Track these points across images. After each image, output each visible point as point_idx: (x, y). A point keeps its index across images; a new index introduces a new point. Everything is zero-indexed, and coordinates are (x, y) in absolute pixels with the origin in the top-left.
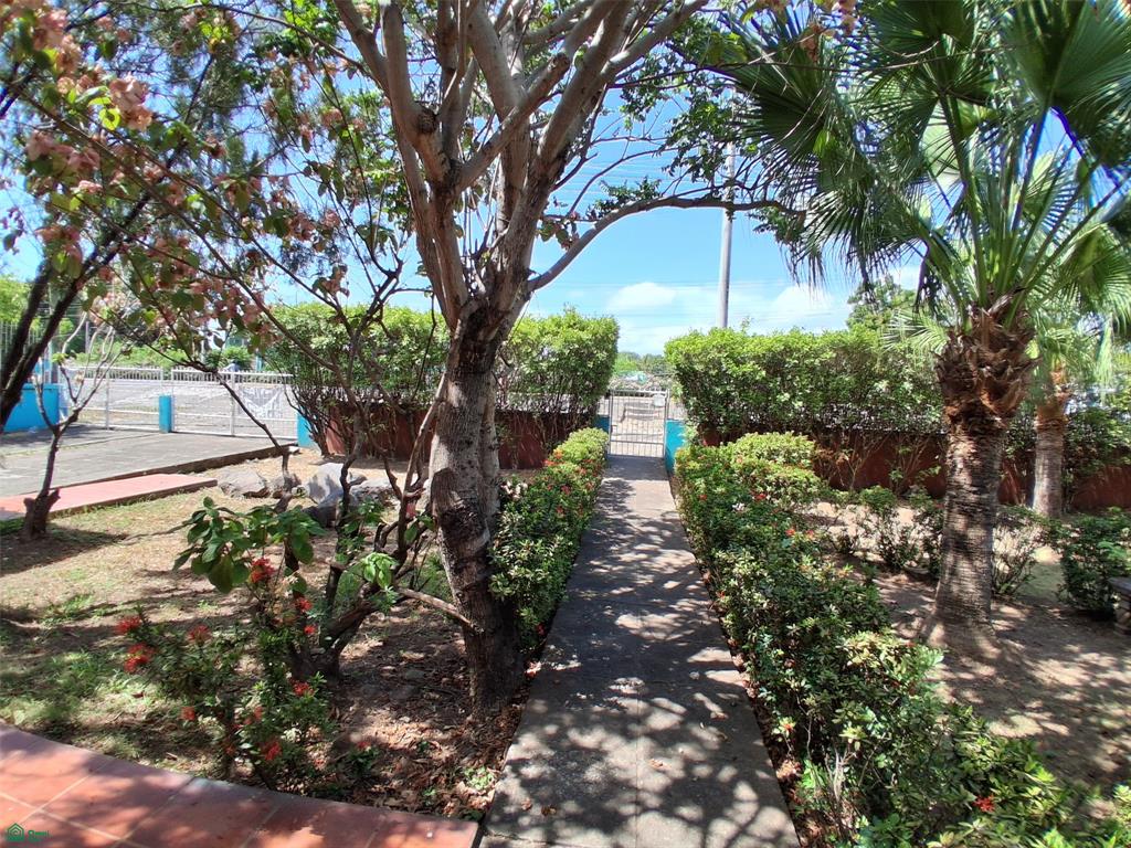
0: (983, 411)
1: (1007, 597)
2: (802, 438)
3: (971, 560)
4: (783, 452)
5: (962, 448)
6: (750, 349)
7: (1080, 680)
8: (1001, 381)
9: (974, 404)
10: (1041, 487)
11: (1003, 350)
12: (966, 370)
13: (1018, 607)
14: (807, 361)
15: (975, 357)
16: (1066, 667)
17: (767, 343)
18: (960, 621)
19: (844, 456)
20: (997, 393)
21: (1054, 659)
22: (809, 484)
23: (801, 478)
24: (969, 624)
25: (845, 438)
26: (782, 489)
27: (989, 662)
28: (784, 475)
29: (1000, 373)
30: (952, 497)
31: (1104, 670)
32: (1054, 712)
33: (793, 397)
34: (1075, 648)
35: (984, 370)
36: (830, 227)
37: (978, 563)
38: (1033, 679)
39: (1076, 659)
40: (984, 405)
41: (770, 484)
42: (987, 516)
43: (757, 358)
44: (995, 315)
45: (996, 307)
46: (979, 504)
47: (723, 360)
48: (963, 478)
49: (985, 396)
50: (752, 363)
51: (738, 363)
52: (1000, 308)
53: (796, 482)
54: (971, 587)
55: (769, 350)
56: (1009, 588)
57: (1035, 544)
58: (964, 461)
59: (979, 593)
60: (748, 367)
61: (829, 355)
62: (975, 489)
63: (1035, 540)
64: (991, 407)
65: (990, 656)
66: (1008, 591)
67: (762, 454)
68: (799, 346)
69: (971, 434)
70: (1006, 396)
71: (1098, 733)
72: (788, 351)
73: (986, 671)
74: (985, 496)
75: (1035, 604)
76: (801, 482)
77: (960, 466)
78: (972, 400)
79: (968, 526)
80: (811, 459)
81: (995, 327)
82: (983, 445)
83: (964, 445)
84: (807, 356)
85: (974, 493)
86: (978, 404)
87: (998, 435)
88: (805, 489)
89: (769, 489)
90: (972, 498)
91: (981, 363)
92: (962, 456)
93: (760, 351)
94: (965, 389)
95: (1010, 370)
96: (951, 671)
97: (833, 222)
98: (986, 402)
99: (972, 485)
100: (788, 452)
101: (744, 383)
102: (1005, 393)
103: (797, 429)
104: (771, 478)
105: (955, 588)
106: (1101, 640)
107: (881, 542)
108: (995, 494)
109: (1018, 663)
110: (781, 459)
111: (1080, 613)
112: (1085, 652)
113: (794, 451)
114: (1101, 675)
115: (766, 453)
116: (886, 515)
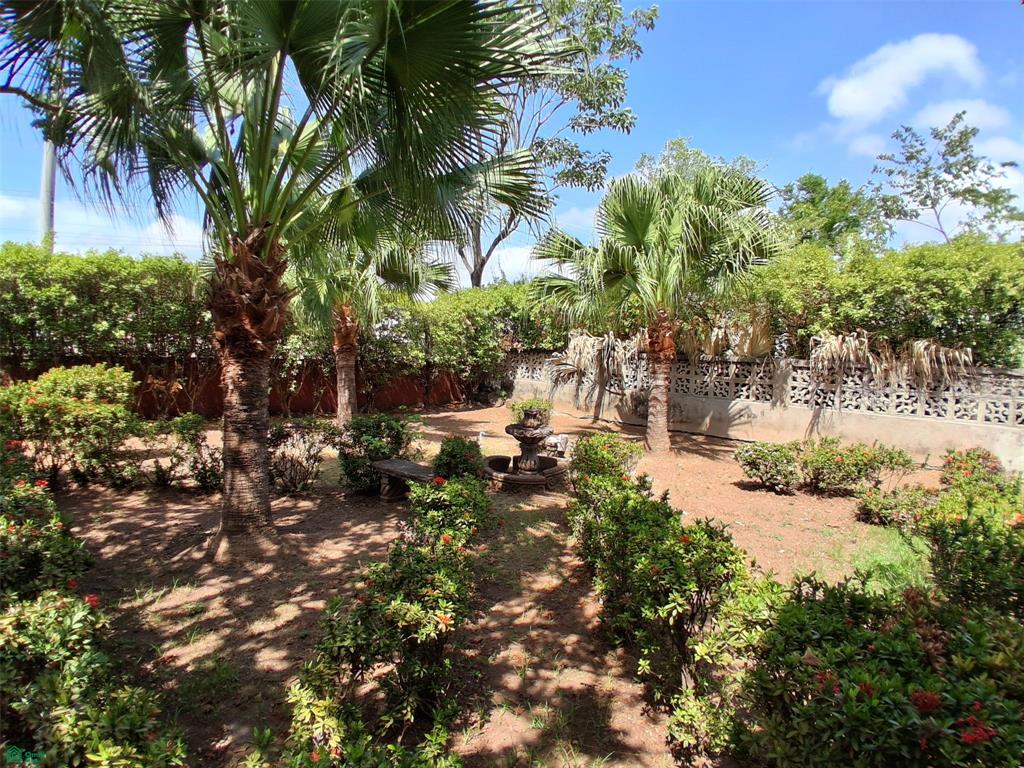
0: (246, 335)
1: (305, 493)
2: (118, 370)
3: (247, 473)
4: (94, 387)
5: (232, 371)
6: (52, 269)
7: (345, 552)
8: (259, 308)
9: (237, 329)
10: (343, 397)
11: (259, 279)
12: (229, 296)
13: (312, 500)
14: (125, 287)
15: (235, 284)
16: (336, 543)
17: (76, 265)
18: (242, 530)
19: (178, 386)
20: (257, 318)
21: (328, 538)
22: (116, 419)
23: (104, 414)
24: (251, 530)
25: (179, 367)
26: (83, 430)
27: (268, 560)
28: (84, 413)
29: (258, 299)
30: (227, 417)
31: (367, 536)
32: (316, 590)
33: (114, 325)
34: (348, 524)
35: (244, 296)
36: (108, 137)
37: (253, 475)
38: (305, 563)
39: (347, 534)
40: (247, 330)
41: (68, 425)
42: (258, 431)
43: (64, 281)
44: (251, 246)
45: (250, 239)
46: (249, 420)
47: (19, 281)
48: (234, 398)
49: (247, 321)
50: (58, 286)
51: (39, 286)
52: (254, 240)
53: (100, 418)
54: (249, 497)
55: (79, 272)
56: (306, 485)
57: (321, 445)
58: (234, 382)
59: (258, 500)
60: (54, 291)
61: (150, 281)
62: (245, 407)
63: (321, 442)
64: (253, 331)
65: (270, 554)
66: (305, 487)
67: (68, 392)
68: (116, 269)
69: (238, 358)
70: (265, 323)
71: (351, 597)
72: (104, 274)
73: (264, 569)
74: (255, 413)
75: (326, 493)
76: (105, 418)
77: (231, 387)
78: (236, 325)
79: (241, 442)
80: (128, 391)
81: (252, 258)
82: (249, 366)
83: (234, 367)
84: (126, 281)
85: (245, 411)
86: (241, 329)
87: (262, 357)
88: (111, 426)
89: (67, 430)
90: (243, 415)
91: (241, 290)
92: (231, 378)
93: (68, 272)
94: (230, 315)
95: (267, 297)
96: (232, 581)
97: (110, 133)
98: (248, 327)
99: (242, 404)
100: (101, 386)
101: (49, 310)
102: (264, 319)
103: (112, 359)
104: (68, 418)
105: (235, 501)
106: (371, 511)
107: (194, 468)
108: (265, 410)
109: (294, 552)
110: (91, 395)
111: (358, 493)
112: (355, 525)
113: (108, 385)
114: (364, 542)
115: (73, 390)
116: (196, 441)
